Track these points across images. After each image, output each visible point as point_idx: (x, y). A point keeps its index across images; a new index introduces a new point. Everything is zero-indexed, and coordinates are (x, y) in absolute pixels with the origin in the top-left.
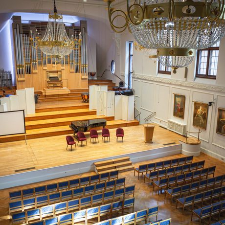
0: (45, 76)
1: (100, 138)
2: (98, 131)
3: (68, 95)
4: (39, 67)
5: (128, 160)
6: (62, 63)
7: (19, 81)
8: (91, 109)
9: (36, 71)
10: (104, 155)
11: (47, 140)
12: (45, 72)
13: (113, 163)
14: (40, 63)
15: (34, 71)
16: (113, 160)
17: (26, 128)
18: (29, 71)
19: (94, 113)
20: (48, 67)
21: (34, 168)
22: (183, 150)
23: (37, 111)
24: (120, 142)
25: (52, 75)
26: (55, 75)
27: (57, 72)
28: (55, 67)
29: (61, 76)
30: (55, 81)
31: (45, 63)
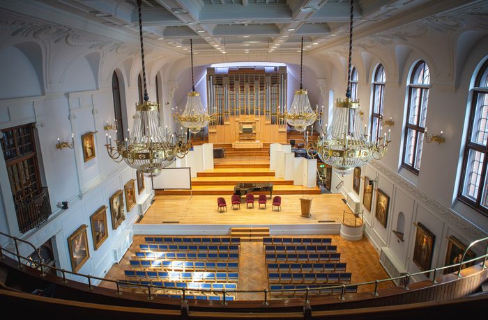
0: (237, 127)
1: (256, 204)
2: (255, 196)
3: (260, 149)
4: (231, 118)
5: (268, 231)
6: (257, 114)
7: (210, 133)
8: (271, 170)
9: (228, 123)
10: (245, 222)
11: (210, 198)
12: (237, 123)
13: (251, 231)
14: (233, 114)
15: (225, 123)
16: (251, 228)
17: (192, 184)
18: (221, 123)
19: (273, 174)
20: (241, 118)
21: (178, 222)
22: (341, 232)
23: (216, 166)
24: (276, 211)
25: (245, 126)
26: (250, 126)
27: (251, 123)
28: (249, 118)
29: (255, 127)
30: (248, 133)
31: (237, 114)
